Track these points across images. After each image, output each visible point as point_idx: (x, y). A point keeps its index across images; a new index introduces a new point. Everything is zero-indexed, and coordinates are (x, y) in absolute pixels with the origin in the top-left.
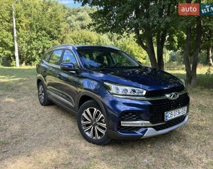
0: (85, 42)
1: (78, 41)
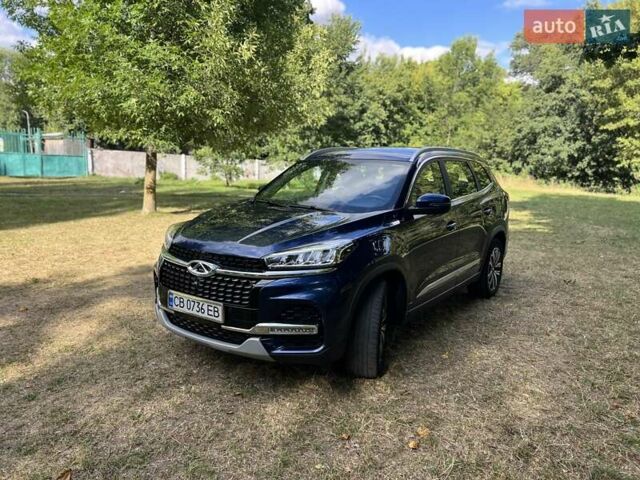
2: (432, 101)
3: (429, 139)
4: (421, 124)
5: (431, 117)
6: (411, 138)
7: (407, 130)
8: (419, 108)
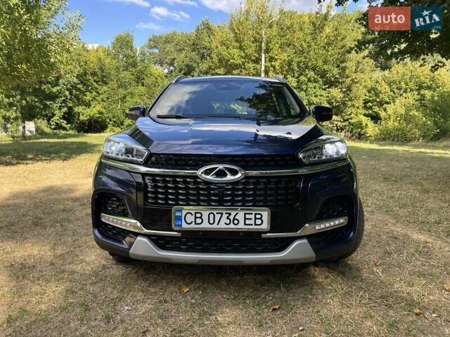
0: (419, 90)
1: (399, 89)
2: (105, 77)
3: (105, 104)
4: (98, 93)
5: (105, 88)
6: (91, 102)
7: (88, 97)
8: (95, 81)
